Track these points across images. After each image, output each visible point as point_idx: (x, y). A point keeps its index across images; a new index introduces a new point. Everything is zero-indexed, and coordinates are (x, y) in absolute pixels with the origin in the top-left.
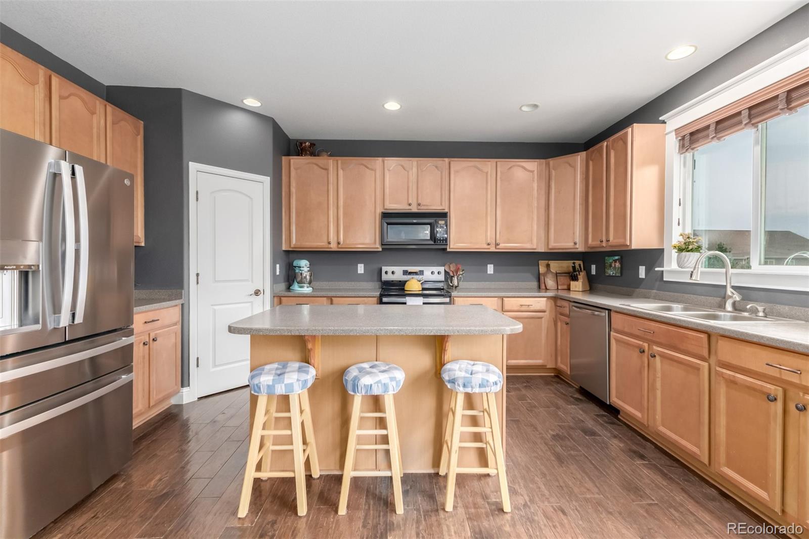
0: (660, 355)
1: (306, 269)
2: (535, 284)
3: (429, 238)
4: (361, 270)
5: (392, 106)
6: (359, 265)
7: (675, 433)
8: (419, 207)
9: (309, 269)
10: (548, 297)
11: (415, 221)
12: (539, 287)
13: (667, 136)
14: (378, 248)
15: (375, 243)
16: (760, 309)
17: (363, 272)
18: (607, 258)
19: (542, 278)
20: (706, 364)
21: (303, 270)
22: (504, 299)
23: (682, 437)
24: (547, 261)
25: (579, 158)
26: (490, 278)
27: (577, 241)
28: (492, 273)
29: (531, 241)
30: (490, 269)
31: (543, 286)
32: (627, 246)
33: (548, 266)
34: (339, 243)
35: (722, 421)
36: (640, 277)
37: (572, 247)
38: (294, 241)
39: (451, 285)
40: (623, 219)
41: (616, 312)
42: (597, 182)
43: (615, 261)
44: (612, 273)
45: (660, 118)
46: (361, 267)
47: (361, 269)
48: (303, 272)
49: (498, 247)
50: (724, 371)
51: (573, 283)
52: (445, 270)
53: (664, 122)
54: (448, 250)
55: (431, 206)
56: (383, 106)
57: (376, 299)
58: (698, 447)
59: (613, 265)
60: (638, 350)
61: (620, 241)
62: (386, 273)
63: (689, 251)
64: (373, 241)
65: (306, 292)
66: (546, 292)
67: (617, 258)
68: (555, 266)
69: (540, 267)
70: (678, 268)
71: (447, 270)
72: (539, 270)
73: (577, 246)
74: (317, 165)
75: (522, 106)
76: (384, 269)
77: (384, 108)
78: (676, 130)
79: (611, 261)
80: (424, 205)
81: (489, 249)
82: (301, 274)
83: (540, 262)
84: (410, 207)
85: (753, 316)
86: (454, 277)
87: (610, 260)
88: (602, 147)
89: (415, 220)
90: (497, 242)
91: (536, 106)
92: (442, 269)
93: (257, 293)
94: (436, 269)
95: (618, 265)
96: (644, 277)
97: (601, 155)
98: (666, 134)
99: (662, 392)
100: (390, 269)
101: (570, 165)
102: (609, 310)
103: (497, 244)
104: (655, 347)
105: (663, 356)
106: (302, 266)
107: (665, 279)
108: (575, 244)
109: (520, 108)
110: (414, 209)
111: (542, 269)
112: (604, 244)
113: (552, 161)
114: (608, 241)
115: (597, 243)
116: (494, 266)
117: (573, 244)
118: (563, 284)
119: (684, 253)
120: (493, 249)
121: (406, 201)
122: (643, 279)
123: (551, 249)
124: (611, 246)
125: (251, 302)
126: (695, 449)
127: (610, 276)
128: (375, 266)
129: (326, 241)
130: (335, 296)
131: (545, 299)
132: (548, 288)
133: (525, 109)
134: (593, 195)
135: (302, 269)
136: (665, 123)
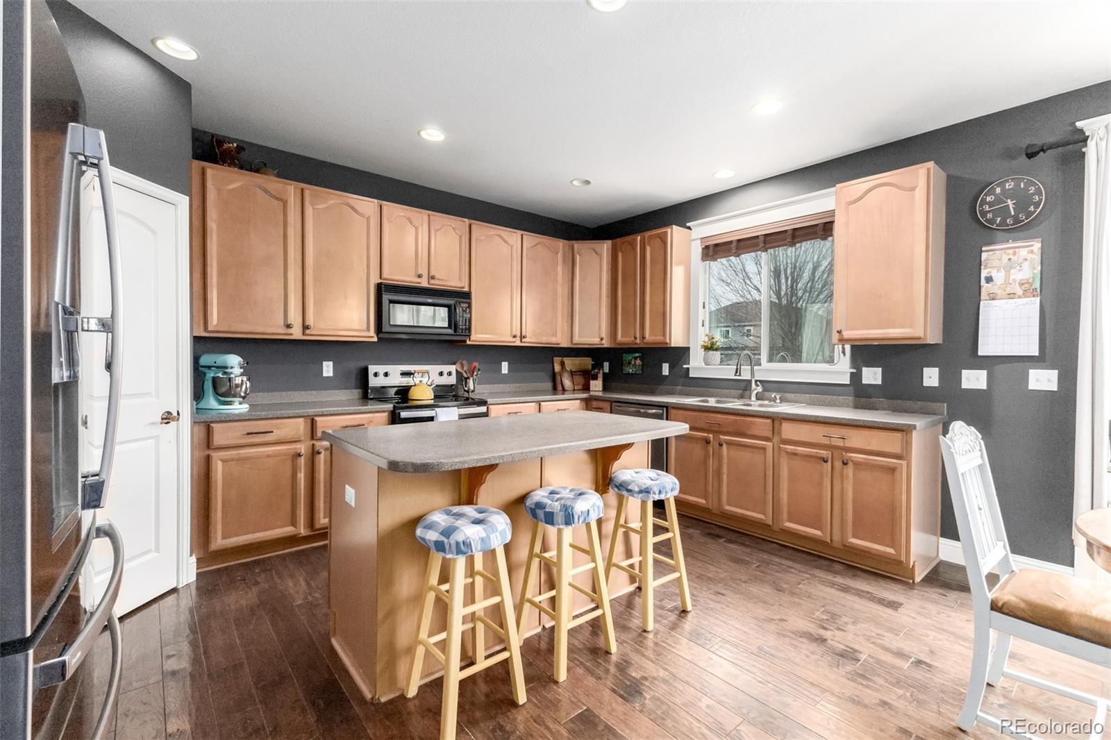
0: (726, 443)
1: (237, 371)
2: (549, 385)
3: (447, 326)
4: (328, 372)
5: (433, 135)
6: (325, 363)
7: (741, 508)
8: (432, 281)
9: (242, 370)
10: (581, 399)
11: (430, 301)
12: (555, 388)
13: (693, 243)
14: (373, 337)
15: (368, 329)
16: (778, 397)
17: (332, 375)
18: (624, 355)
19: (558, 377)
20: (770, 444)
21: (231, 373)
22: (542, 403)
23: (748, 510)
24: (561, 358)
25: (605, 247)
26: (504, 380)
27: (604, 335)
28: (506, 372)
29: (555, 335)
30: (505, 368)
31: (560, 387)
32: (667, 343)
33: (562, 364)
34: (305, 327)
35: (784, 486)
36: (663, 374)
37: (598, 342)
38: (216, 322)
39: (466, 389)
40: (663, 317)
41: (674, 408)
42: (629, 276)
43: (636, 358)
44: (631, 370)
45: (688, 224)
46: (328, 366)
47: (328, 369)
48: (232, 376)
49: (524, 340)
50: (787, 446)
51: (592, 382)
52: (456, 370)
53: (689, 228)
54: (468, 342)
55: (447, 281)
56: (419, 133)
57: (386, 414)
58: (764, 513)
59: (633, 362)
60: (704, 442)
61: (659, 338)
62: (376, 375)
63: (713, 350)
64: (365, 327)
65: (236, 412)
66: (563, 394)
67: (637, 355)
68: (570, 363)
69: (555, 364)
70: (703, 364)
71: (460, 370)
72: (554, 369)
73: (604, 342)
74: (266, 191)
75: (575, 180)
76: (372, 369)
77: (420, 136)
78: (701, 238)
79: (630, 358)
80: (439, 279)
81: (514, 342)
82: (230, 379)
83: (555, 358)
84: (419, 280)
85: (772, 403)
86: (468, 378)
87: (628, 357)
88: (635, 240)
89: (429, 298)
90: (523, 334)
91: (588, 182)
92: (453, 368)
93: (168, 418)
94: (446, 368)
95: (638, 362)
96: (668, 374)
97: (634, 249)
98: (693, 240)
99: (728, 476)
100: (381, 369)
101: (596, 253)
102: (667, 407)
103: (522, 337)
104: (721, 437)
105: (729, 443)
106: (229, 366)
107: (691, 376)
108: (602, 339)
109: (571, 182)
110: (424, 283)
111: (557, 368)
112: (638, 341)
113: (577, 245)
114: (644, 338)
115: (629, 339)
116: (509, 364)
117: (599, 340)
118: (578, 384)
119: (711, 352)
120: (518, 343)
121: (414, 269)
122: (667, 376)
123: (575, 344)
124: (646, 343)
125: (156, 438)
126: (761, 516)
127: (628, 374)
128: (354, 365)
129: (281, 322)
130: (321, 413)
131: (579, 401)
132: (566, 389)
133: (575, 183)
134: (622, 288)
135: (229, 370)
136: (691, 229)
